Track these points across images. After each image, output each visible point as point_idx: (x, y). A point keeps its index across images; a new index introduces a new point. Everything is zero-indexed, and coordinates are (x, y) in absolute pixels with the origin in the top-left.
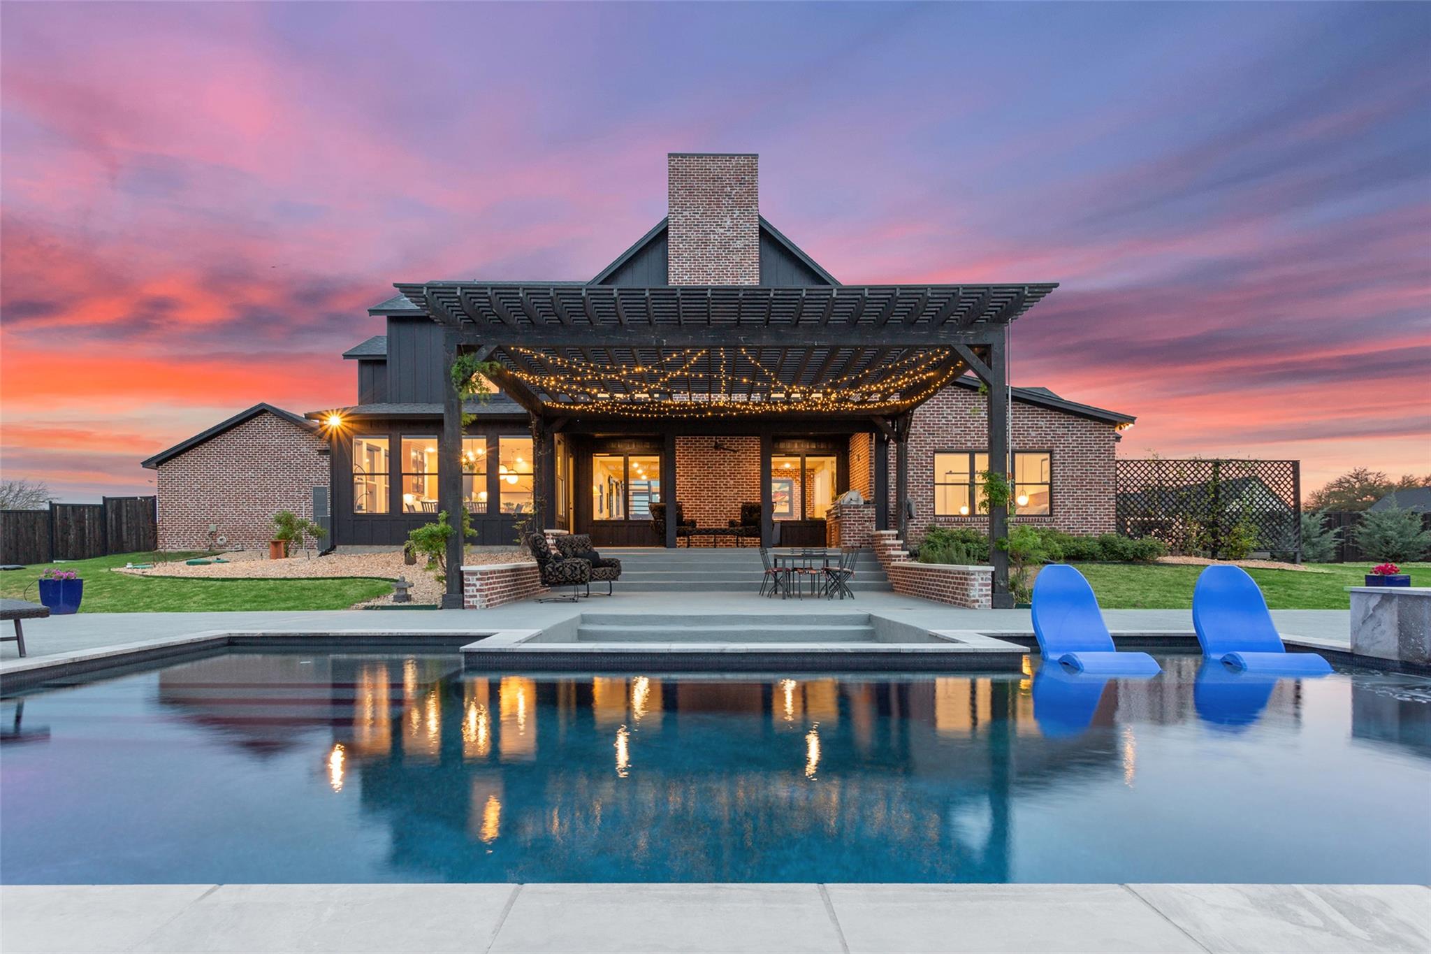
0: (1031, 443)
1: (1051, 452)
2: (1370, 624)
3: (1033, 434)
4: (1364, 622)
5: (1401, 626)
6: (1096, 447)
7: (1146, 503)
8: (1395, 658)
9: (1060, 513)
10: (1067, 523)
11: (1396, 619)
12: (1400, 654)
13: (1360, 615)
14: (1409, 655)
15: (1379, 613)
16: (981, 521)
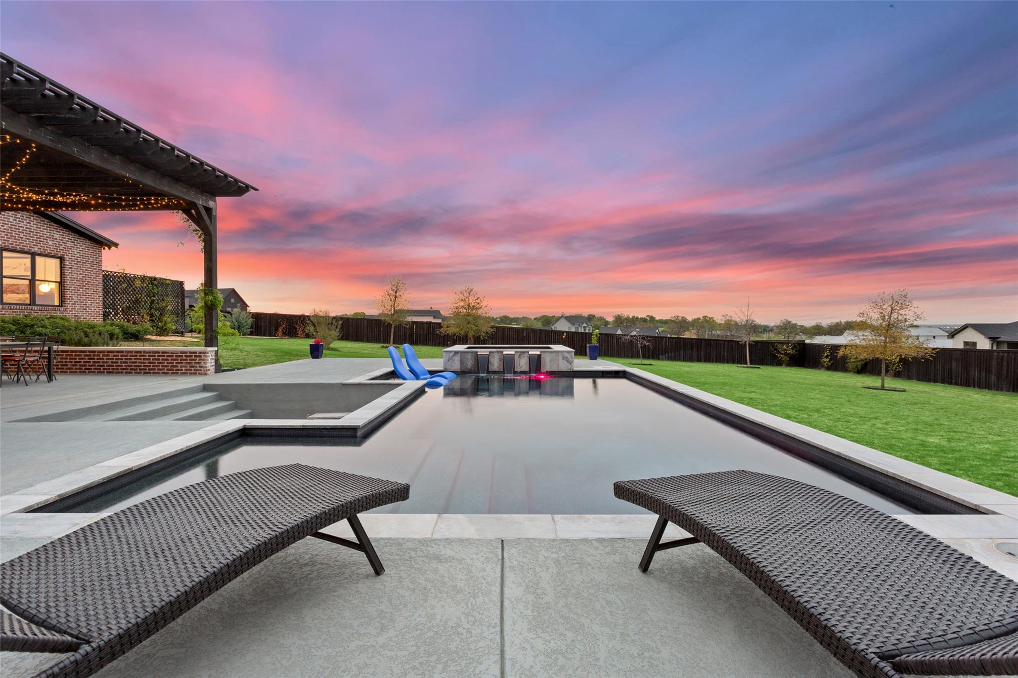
0: (49, 249)
1: (62, 259)
2: (450, 361)
3: (51, 243)
4: (448, 361)
5: (461, 361)
6: (91, 260)
7: (119, 300)
8: (459, 370)
9: (69, 304)
10: (74, 312)
11: (459, 359)
12: (461, 369)
13: (447, 359)
14: (463, 369)
15: (453, 358)
16: (11, 309)
